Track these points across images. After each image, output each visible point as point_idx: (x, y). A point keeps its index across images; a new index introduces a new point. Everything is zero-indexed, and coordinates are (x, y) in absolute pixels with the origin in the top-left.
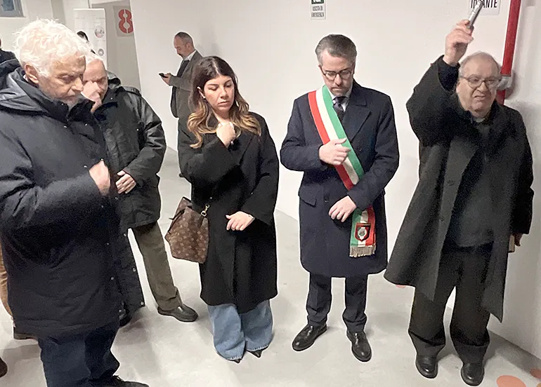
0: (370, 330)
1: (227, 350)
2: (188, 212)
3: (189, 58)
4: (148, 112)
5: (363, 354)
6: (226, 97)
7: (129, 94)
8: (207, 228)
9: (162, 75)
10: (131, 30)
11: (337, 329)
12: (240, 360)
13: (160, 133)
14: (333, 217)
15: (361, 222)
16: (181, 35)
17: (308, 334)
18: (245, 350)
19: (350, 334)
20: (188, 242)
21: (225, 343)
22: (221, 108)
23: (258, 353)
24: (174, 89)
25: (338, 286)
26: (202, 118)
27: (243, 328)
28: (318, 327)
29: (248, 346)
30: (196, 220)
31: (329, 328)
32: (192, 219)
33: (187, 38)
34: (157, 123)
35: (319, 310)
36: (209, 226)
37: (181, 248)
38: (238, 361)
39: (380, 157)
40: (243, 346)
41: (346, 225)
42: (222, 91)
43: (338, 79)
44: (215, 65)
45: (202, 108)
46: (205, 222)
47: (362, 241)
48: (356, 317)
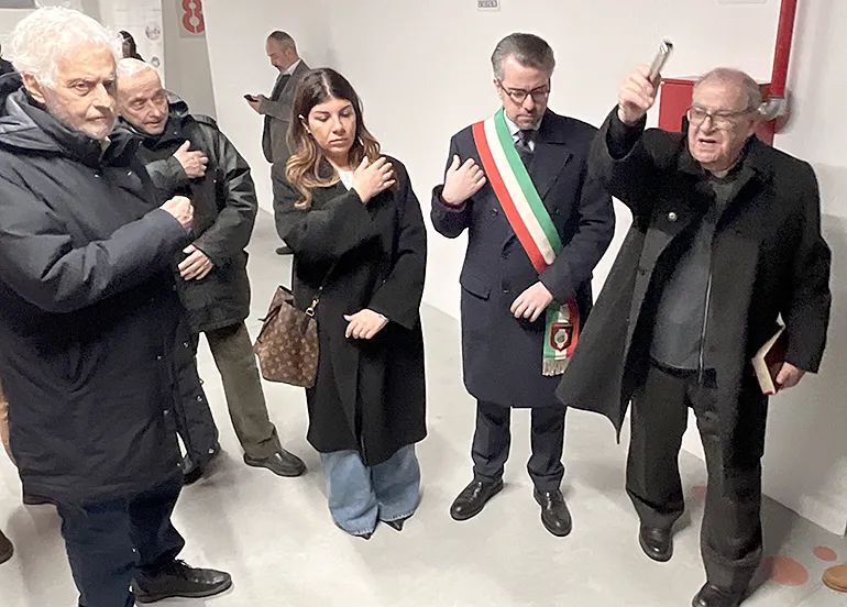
0: (569, 489)
1: (350, 519)
2: (286, 308)
3: (290, 70)
4: (229, 154)
5: (558, 524)
6: (343, 132)
7: (201, 125)
8: (315, 335)
9: (248, 97)
10: (201, 27)
11: (520, 486)
12: (370, 534)
13: (248, 186)
14: (517, 315)
15: (560, 321)
16: (278, 36)
17: (475, 494)
18: (378, 520)
19: (539, 494)
20: (286, 356)
21: (348, 509)
22: (336, 149)
23: (397, 525)
24: (268, 120)
25: (521, 421)
26: (307, 164)
27: (373, 487)
28: (490, 484)
29: (383, 513)
30: (298, 321)
31: (506, 484)
32: (293, 320)
33: (286, 41)
34: (243, 170)
35: (490, 458)
36: (318, 332)
37: (275, 366)
38: (367, 537)
39: (585, 223)
40: (374, 512)
41: (536, 327)
42: (335, 123)
43: (528, 102)
44: (326, 83)
45: (306, 149)
46: (312, 324)
47: (561, 350)
48: (548, 469)
